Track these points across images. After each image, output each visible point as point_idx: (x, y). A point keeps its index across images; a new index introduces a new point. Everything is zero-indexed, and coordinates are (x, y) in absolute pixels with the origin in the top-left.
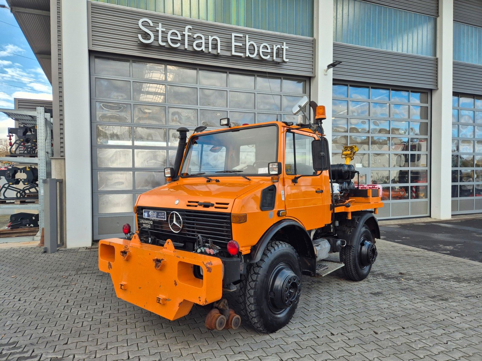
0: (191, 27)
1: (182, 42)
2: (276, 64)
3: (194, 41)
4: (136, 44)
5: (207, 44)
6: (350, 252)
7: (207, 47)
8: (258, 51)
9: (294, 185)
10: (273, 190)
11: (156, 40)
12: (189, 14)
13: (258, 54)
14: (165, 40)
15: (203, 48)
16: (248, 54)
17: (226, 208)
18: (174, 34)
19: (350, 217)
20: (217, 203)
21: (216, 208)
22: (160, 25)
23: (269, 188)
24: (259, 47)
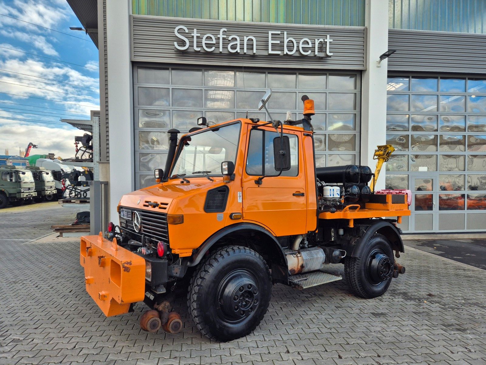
0: (226, 30)
1: (217, 45)
2: (320, 59)
3: (229, 44)
4: (173, 51)
5: (242, 45)
6: (354, 265)
7: (242, 49)
8: (298, 47)
9: (259, 186)
10: (225, 191)
11: (191, 46)
12: (226, 16)
13: (298, 50)
14: (199, 45)
15: (238, 50)
16: (286, 51)
17: (165, 208)
18: (209, 38)
19: (352, 225)
20: (162, 204)
21: (160, 208)
22: (195, 30)
23: (219, 189)
24: (298, 43)
